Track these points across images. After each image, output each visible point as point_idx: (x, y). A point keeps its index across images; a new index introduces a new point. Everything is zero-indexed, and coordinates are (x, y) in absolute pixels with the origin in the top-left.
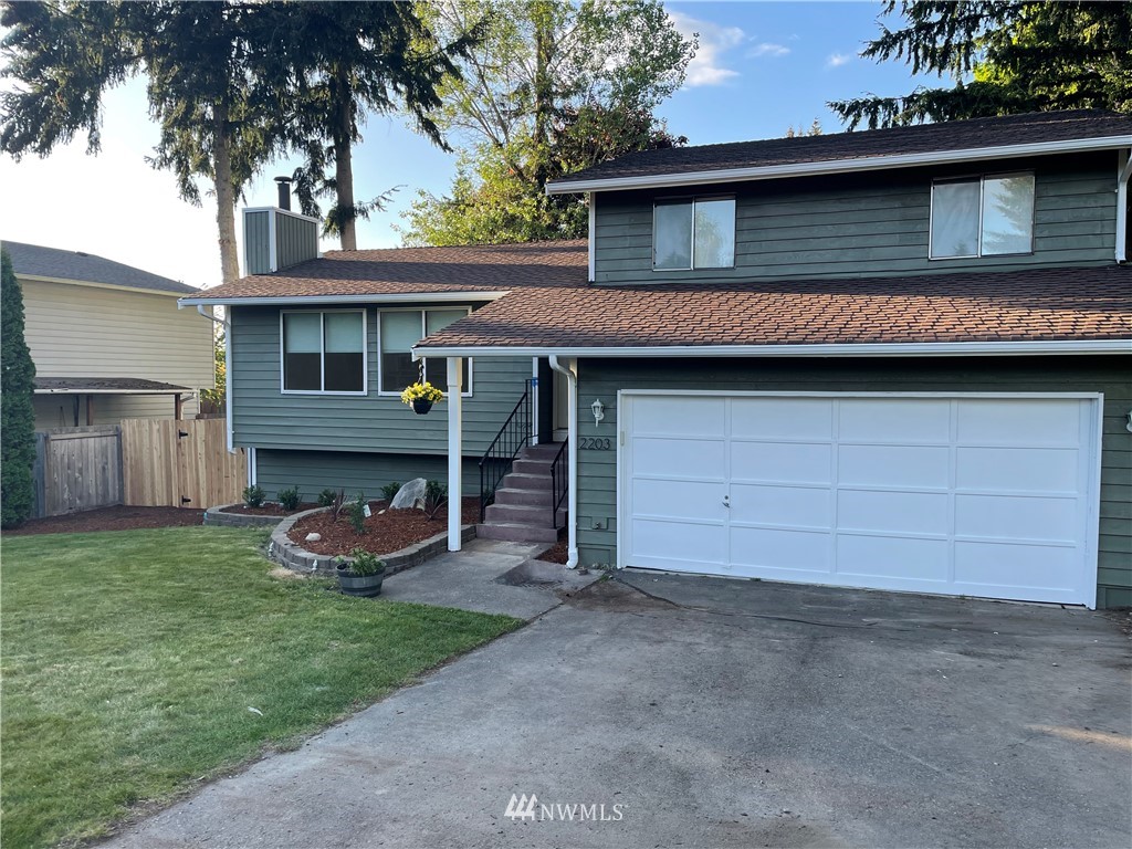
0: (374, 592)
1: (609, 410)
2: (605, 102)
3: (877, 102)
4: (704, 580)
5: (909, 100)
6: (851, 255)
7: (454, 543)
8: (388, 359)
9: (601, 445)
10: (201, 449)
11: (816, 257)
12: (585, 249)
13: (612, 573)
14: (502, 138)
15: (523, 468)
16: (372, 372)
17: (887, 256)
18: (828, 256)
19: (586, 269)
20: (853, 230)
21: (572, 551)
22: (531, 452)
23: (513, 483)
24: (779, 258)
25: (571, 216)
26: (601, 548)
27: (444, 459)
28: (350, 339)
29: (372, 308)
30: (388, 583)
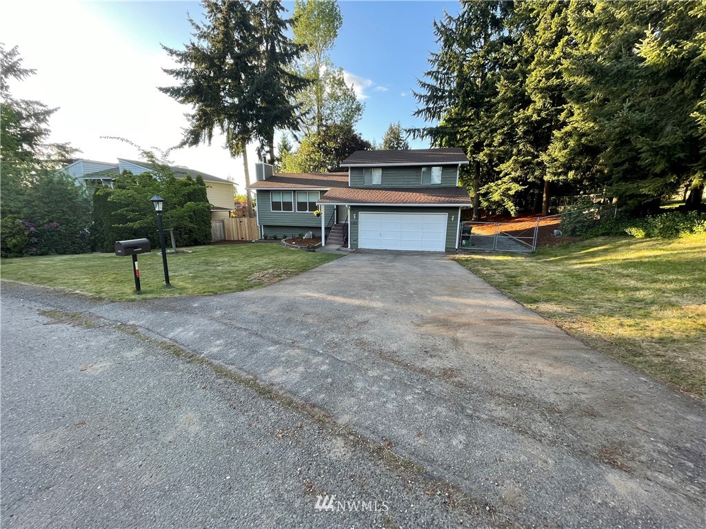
0: (314, 251)
1: (357, 216)
2: (338, 123)
3: (415, 130)
4: (376, 250)
5: (424, 130)
6: (406, 183)
7: (323, 245)
8: (299, 204)
9: (355, 223)
10: (246, 225)
11: (399, 183)
12: (348, 176)
13: (357, 249)
14: (307, 132)
15: (334, 229)
16: (295, 206)
17: (413, 183)
18: (401, 183)
19: (348, 182)
20: (406, 177)
21: (349, 245)
22: (335, 225)
23: (332, 232)
24: (392, 183)
25: (330, 158)
26: (355, 245)
27: (321, 228)
28: (288, 198)
29: (294, 191)
30: (316, 250)
